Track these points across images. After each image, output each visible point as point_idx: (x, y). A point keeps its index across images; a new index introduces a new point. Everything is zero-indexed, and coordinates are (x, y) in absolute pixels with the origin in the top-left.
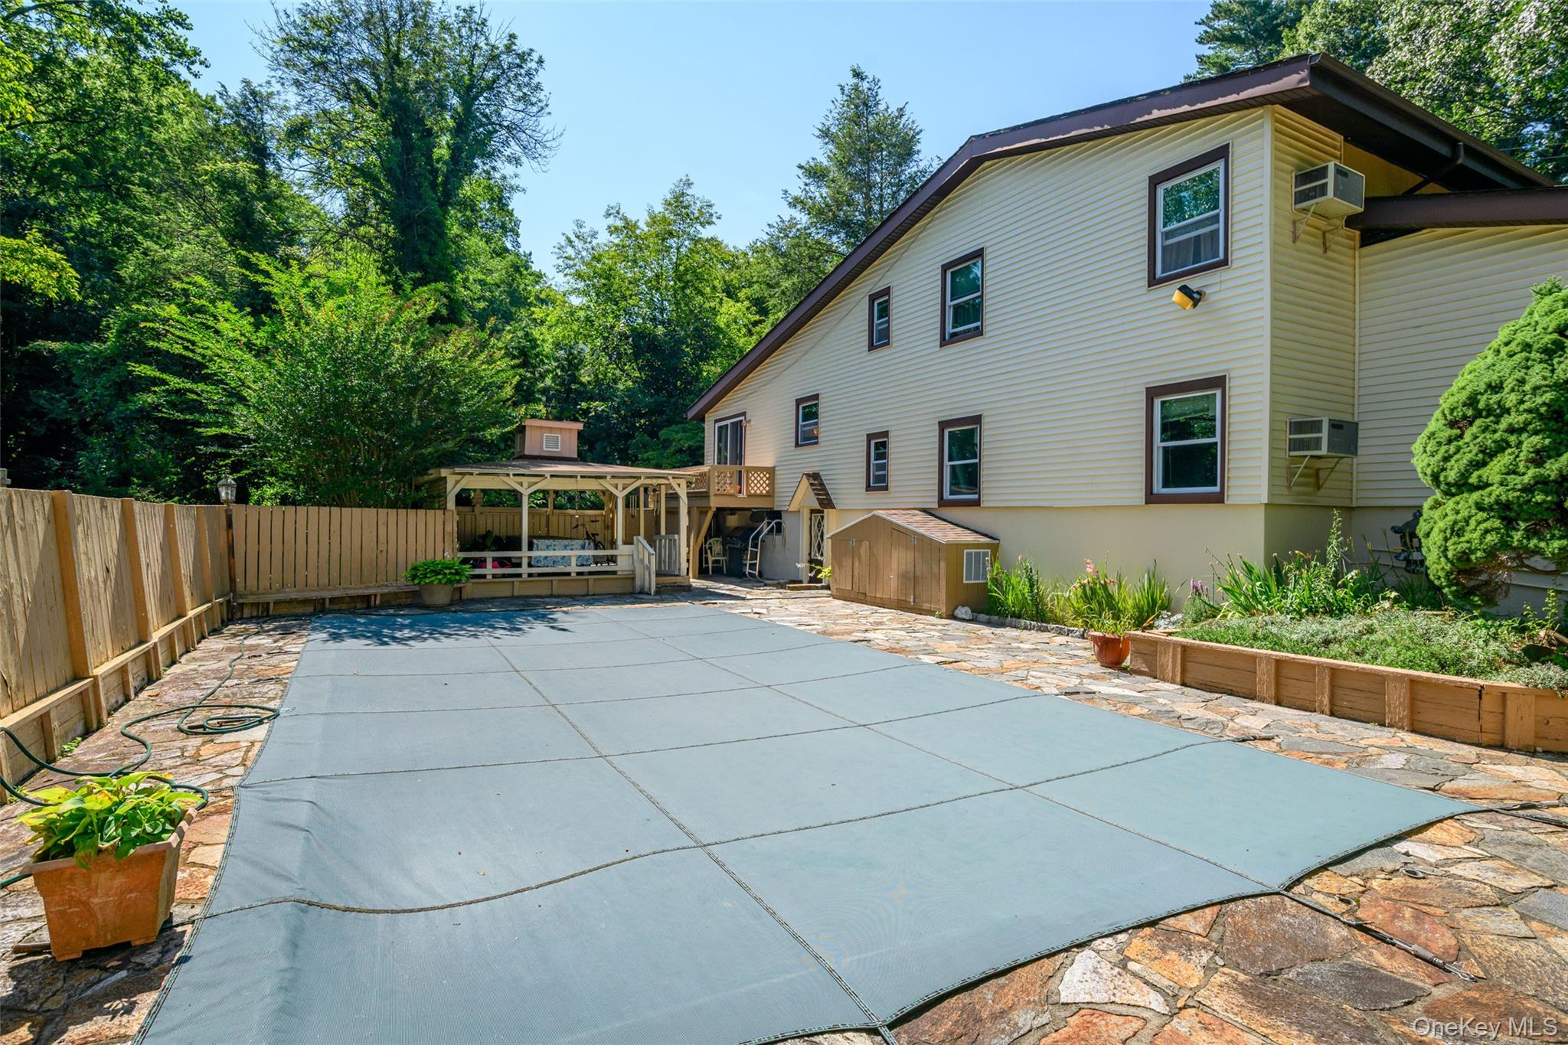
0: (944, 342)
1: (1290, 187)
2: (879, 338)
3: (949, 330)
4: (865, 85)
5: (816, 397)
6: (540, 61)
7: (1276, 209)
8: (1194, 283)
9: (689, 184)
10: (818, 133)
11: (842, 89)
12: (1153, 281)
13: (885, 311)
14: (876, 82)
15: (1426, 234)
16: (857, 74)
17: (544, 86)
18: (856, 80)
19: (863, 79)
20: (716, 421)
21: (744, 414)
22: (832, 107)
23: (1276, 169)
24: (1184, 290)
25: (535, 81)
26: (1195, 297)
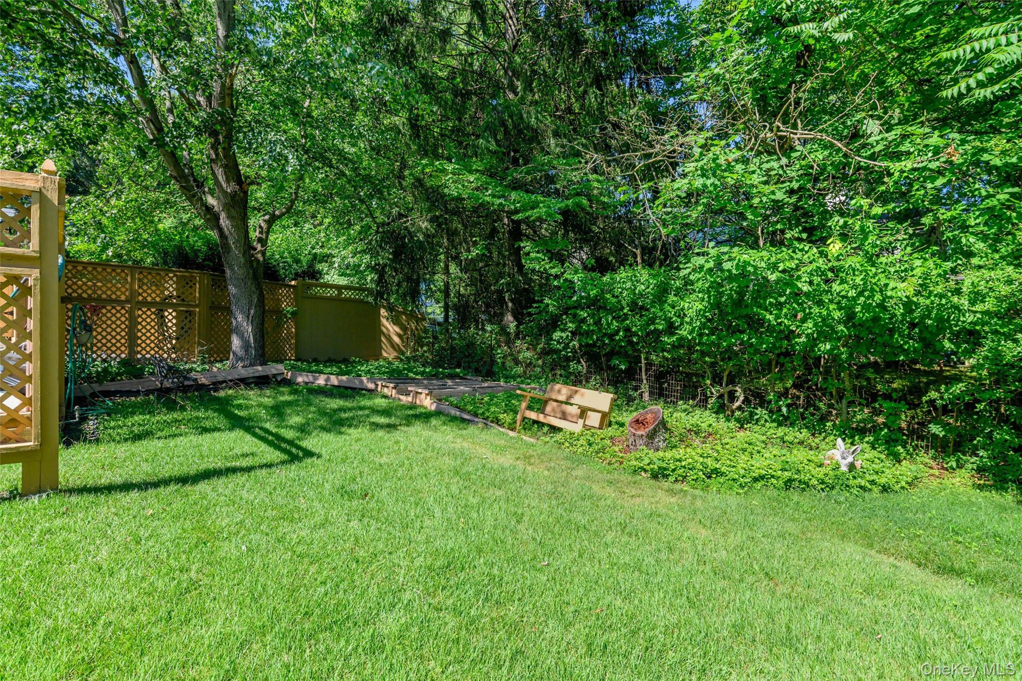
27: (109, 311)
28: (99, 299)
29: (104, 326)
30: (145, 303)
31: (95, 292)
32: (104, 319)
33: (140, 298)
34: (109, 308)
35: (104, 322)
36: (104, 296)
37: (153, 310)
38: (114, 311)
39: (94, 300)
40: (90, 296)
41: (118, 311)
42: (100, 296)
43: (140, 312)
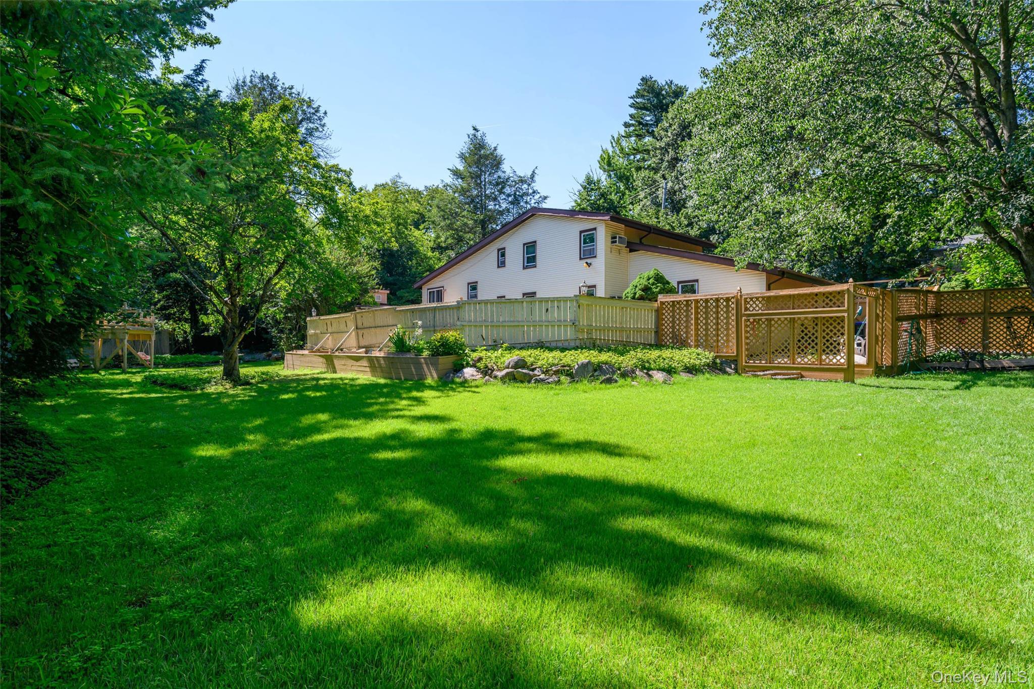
0: (524, 268)
1: (610, 240)
2: (501, 264)
3: (526, 264)
4: (479, 134)
5: (476, 282)
6: (325, 113)
7: (606, 245)
8: (589, 261)
9: (400, 177)
10: (458, 156)
11: (469, 136)
12: (581, 259)
13: (503, 255)
14: (484, 134)
15: (640, 252)
16: (475, 129)
17: (327, 124)
18: (474, 132)
19: (478, 132)
20: (428, 289)
21: (442, 287)
22: (464, 145)
23: (606, 236)
24: (587, 263)
25: (322, 123)
26: (589, 265)
27: (970, 321)
28: (964, 313)
29: (967, 330)
30: (995, 314)
31: (961, 309)
32: (967, 326)
33: (992, 310)
34: (970, 319)
35: (967, 328)
36: (967, 311)
37: (1002, 318)
38: (973, 321)
39: (960, 314)
40: (957, 312)
41: (976, 321)
42: (964, 311)
43: (992, 320)
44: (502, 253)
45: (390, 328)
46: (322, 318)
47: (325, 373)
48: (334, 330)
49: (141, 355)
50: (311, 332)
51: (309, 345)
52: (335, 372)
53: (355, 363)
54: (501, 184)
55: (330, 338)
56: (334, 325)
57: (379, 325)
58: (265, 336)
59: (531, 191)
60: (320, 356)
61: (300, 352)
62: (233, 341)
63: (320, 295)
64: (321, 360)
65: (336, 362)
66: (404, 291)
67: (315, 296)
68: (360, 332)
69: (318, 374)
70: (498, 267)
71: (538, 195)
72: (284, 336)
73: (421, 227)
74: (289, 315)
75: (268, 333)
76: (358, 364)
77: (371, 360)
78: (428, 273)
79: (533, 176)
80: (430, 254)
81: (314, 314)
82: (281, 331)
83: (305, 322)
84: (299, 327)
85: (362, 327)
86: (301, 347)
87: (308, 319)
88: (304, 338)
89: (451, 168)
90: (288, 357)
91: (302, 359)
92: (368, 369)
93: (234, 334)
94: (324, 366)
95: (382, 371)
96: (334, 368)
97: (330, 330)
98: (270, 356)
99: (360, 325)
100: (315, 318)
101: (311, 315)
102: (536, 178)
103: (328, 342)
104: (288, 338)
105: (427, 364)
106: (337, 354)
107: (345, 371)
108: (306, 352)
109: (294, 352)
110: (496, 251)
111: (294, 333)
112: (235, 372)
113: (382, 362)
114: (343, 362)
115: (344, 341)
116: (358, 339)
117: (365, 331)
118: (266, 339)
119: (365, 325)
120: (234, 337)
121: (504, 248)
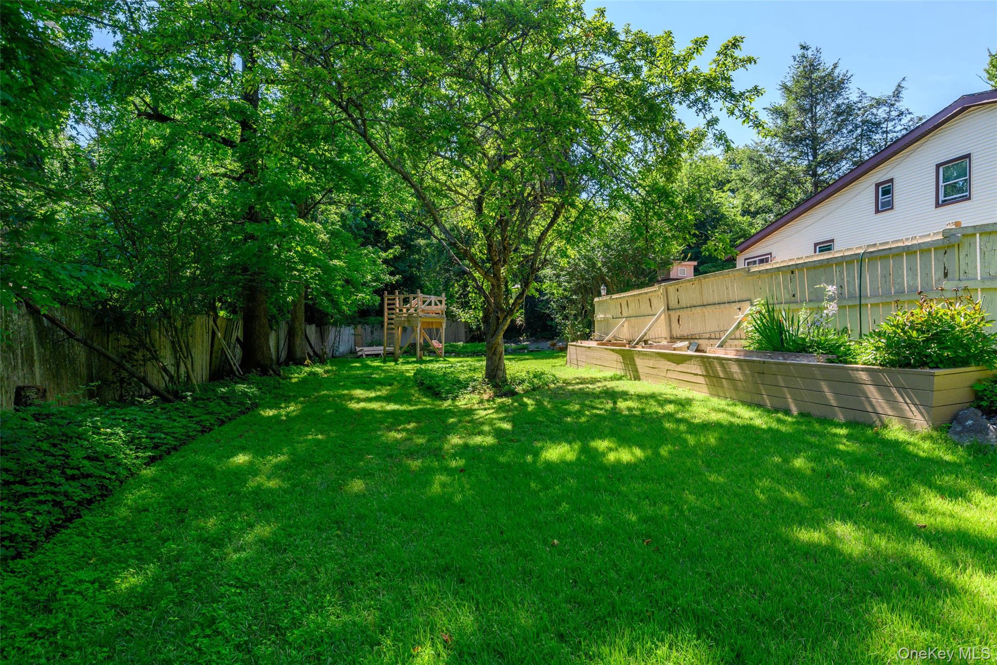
0: (938, 205)
2: (884, 206)
3: (941, 198)
4: (809, 53)
5: (832, 241)
10: (779, 87)
11: (794, 58)
13: (887, 192)
14: (818, 51)
16: (803, 48)
18: (802, 51)
19: (807, 49)
20: (746, 259)
21: (770, 254)
22: (788, 70)
44: (886, 190)
45: (736, 306)
46: (614, 296)
47: (620, 379)
48: (631, 312)
49: (435, 343)
50: (599, 316)
51: (596, 334)
52: (637, 378)
53: (673, 366)
54: (845, 113)
55: (626, 324)
56: (631, 305)
57: (711, 301)
58: (549, 323)
59: (894, 114)
60: (613, 350)
61: (586, 343)
62: (497, 328)
63: (610, 270)
64: (615, 356)
65: (640, 362)
66: (710, 265)
67: (605, 270)
68: (674, 315)
69: (612, 379)
70: (877, 211)
71: (909, 117)
72: (568, 323)
73: (725, 188)
74: (574, 297)
75: (552, 319)
76: (680, 368)
77: (707, 362)
78: (742, 240)
79: (897, 94)
80: (739, 218)
81: (603, 292)
82: (566, 317)
83: (592, 305)
84: (586, 311)
85: (677, 306)
86: (587, 337)
87: (596, 299)
88: (590, 324)
89: (769, 106)
90: (571, 349)
91: (589, 353)
92: (701, 380)
93: (498, 318)
94: (621, 366)
95: (736, 389)
96: (636, 370)
97: (625, 314)
98: (554, 345)
99: (673, 303)
100: (604, 298)
101: (599, 295)
102: (904, 94)
103: (623, 330)
104: (573, 325)
105: (878, 384)
106: (639, 349)
107: (656, 377)
108: (593, 344)
109: (579, 343)
110: (873, 188)
111: (580, 319)
112: (500, 373)
113: (735, 369)
114: (651, 363)
115: (649, 330)
116: (670, 326)
117: (683, 314)
118: (551, 326)
119: (683, 303)
120: (498, 324)
121: (891, 180)
